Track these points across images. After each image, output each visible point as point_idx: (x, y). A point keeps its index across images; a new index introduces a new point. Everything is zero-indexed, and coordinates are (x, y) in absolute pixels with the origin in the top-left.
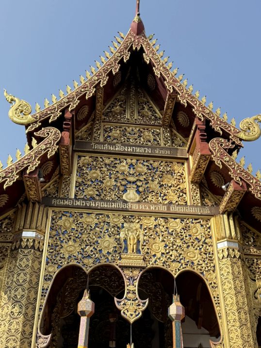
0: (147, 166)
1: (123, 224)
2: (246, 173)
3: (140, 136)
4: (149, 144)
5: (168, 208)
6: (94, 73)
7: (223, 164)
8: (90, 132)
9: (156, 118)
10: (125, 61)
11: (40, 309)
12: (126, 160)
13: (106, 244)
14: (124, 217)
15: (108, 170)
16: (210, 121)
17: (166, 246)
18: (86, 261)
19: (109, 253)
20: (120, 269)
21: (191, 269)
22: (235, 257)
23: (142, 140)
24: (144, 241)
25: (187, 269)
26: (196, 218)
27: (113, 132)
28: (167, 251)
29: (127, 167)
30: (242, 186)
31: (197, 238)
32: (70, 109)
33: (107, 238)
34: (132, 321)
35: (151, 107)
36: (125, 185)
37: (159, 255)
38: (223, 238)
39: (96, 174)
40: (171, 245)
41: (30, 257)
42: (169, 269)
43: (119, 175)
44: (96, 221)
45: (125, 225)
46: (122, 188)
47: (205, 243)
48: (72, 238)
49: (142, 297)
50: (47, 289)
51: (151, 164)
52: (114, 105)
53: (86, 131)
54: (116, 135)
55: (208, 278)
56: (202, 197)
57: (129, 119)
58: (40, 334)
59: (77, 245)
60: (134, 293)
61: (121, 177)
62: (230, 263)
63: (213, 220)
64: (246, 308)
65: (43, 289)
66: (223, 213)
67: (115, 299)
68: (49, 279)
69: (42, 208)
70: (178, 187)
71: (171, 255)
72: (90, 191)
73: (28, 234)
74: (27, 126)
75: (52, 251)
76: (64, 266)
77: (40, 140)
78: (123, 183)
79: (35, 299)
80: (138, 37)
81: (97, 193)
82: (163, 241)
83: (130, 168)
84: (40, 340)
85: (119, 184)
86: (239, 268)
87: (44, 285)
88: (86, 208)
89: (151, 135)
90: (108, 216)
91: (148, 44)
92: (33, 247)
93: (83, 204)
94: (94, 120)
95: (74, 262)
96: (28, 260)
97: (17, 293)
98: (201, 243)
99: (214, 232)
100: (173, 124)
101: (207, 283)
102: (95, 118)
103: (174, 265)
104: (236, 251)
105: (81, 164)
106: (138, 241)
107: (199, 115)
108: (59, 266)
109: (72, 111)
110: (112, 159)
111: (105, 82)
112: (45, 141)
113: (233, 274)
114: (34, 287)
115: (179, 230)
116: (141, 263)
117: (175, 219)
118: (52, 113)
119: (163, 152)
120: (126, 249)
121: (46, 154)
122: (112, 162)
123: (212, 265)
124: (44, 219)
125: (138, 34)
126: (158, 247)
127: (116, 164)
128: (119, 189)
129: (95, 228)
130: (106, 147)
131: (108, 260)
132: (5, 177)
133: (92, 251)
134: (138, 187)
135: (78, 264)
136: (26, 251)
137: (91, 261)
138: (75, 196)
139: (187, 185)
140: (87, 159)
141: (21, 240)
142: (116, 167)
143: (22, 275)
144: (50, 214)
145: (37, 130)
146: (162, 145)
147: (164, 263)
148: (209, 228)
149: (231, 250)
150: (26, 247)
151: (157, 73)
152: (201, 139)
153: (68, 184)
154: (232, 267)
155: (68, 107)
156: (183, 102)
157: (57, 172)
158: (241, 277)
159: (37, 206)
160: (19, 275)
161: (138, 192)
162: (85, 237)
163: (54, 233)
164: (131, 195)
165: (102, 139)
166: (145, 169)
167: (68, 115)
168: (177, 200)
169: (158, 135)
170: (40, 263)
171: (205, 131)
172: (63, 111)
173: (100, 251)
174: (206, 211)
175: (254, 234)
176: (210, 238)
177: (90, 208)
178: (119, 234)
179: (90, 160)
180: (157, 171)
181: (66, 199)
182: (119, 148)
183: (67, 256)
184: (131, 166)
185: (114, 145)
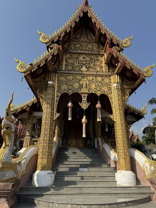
2: (125, 59)
4: (90, 49)
5: (97, 73)
6: (70, 22)
7: (117, 56)
8: (69, 45)
9: (93, 39)
10: (81, 16)
11: (56, 106)
12: (82, 56)
13: (76, 86)
14: (82, 77)
15: (76, 60)
16: (112, 40)
17: (96, 86)
18: (69, 91)
19: (77, 88)
20: (81, 94)
21: (104, 93)
22: (119, 89)
23: (88, 48)
24: (88, 84)
25: (103, 93)
26: (106, 76)
27: (77, 45)
29: (82, 58)
30: (123, 64)
31: (106, 83)
32: (61, 37)
33: (76, 83)
34: (85, 109)
35: (91, 35)
36: (82, 65)
37: (93, 89)
38: (115, 83)
39: (72, 61)
41: (51, 90)
42: (97, 94)
44: (72, 78)
45: (82, 79)
47: (109, 85)
48: (65, 84)
49: (88, 102)
50: (58, 100)
51: (91, 57)
52: (77, 35)
53: (67, 45)
55: (109, 96)
56: (109, 69)
57: (83, 40)
58: (56, 113)
59: (66, 86)
60: (85, 101)
61: (80, 62)
62: (117, 91)
63: (112, 76)
64: (122, 105)
66: (116, 74)
67: (79, 103)
68: (58, 97)
69: (54, 74)
70: (100, 65)
71: (97, 89)
72: (70, 68)
73: (50, 82)
74: (46, 43)
77: (51, 48)
78: (81, 64)
79: (54, 103)
80: (86, 7)
81: (72, 68)
82: (95, 84)
83: (83, 59)
84: (56, 115)
85: (80, 65)
86: (120, 93)
87: (56, 99)
88: (69, 73)
89: (91, 46)
90: (76, 76)
91: (90, 9)
92: (52, 87)
93: (67, 72)
94: (70, 41)
95: (66, 92)
96: (51, 91)
97: (48, 101)
98: (108, 85)
99: (112, 81)
100: (99, 42)
101: (109, 97)
102: (70, 40)
103: (98, 92)
104: (119, 87)
105: (66, 58)
106: (87, 85)
107: (109, 37)
108: (61, 93)
109: (62, 37)
110: (77, 56)
111: (74, 25)
112: (53, 49)
113: (118, 94)
114: (53, 99)
115: (100, 81)
116: (87, 92)
117: (99, 77)
118: (55, 38)
119: (95, 52)
120: (83, 87)
121: (54, 53)
123: (111, 92)
124: (55, 77)
125: (86, 6)
126: (93, 86)
128: (80, 67)
129: (72, 80)
130: (75, 51)
131: (77, 91)
132: (41, 62)
133: (71, 88)
134: (86, 66)
137: (71, 91)
138: (65, 69)
139: (103, 65)
140: (68, 56)
141: (48, 85)
142: (78, 58)
143: (49, 96)
144: (57, 76)
145: (50, 45)
146: (95, 50)
147: (95, 92)
148: (111, 79)
149: (118, 87)
150: (50, 87)
151: (93, 21)
152: (109, 47)
153: (62, 65)
154: (118, 92)
155: (61, 35)
156: (103, 32)
157: (58, 61)
158: (121, 95)
159: (52, 73)
160: (48, 96)
161: (86, 67)
162: (69, 83)
163: (58, 82)
164: (84, 69)
165: (73, 48)
166: (89, 59)
167: (61, 39)
168: (100, 70)
169: (93, 46)
170: (55, 92)
171: (111, 44)
172: (59, 37)
173: (74, 88)
174: (110, 74)
175: (126, 81)
176: (111, 83)
177: (70, 73)
178: (80, 82)
180: (93, 60)
181: (62, 70)
182: (79, 51)
183: (63, 90)
184: (84, 58)
185: (77, 50)
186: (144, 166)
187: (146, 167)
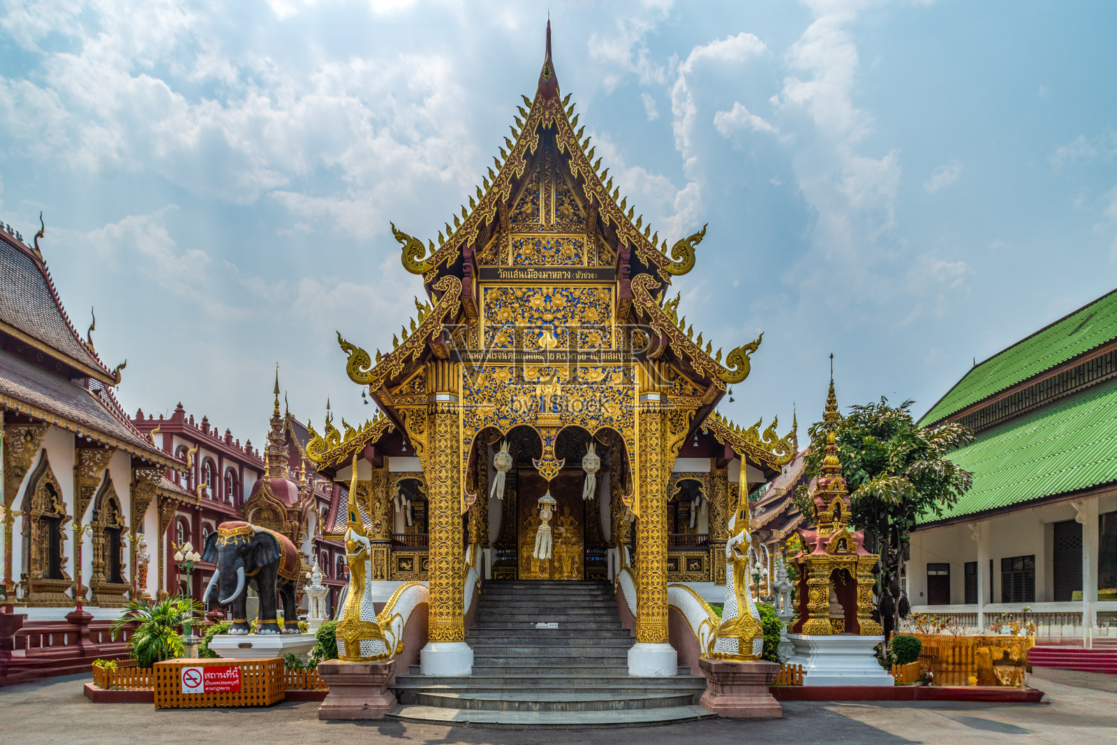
0: (567, 296)
3: (558, 251)
4: (570, 262)
9: (579, 218)
11: (464, 472)
12: (541, 289)
14: (540, 370)
15: (521, 306)
18: (503, 422)
19: (524, 412)
20: (537, 430)
21: (609, 426)
22: (654, 412)
23: (561, 258)
25: (605, 426)
27: (525, 247)
29: (542, 300)
31: (618, 391)
33: (523, 395)
34: (549, 479)
35: (573, 200)
37: (576, 412)
38: (645, 391)
39: (506, 313)
40: (590, 400)
41: (448, 422)
42: (586, 428)
43: (533, 312)
44: (509, 376)
45: (542, 379)
47: (626, 396)
48: (487, 397)
49: (559, 458)
50: (468, 453)
51: (571, 293)
53: (491, 250)
54: (528, 252)
55: (626, 434)
57: (543, 226)
58: (467, 493)
59: (492, 405)
60: (551, 454)
61: (536, 315)
62: (648, 419)
64: (659, 465)
65: (464, 453)
67: (533, 460)
68: (468, 443)
69: (451, 366)
71: (590, 412)
73: (442, 397)
75: (467, 413)
76: (481, 429)
78: (539, 323)
79: (458, 463)
82: (582, 396)
83: (545, 301)
84: (468, 499)
86: (657, 424)
87: (465, 449)
89: (573, 249)
94: (499, 232)
95: (491, 425)
96: (446, 425)
97: (441, 458)
98: (622, 396)
99: (637, 382)
100: (598, 231)
101: (625, 440)
103: (592, 422)
104: (657, 405)
105: (488, 301)
108: (477, 429)
110: (524, 290)
114: (455, 451)
116: (558, 422)
119: (585, 276)
122: (525, 293)
123: (631, 420)
124: (456, 378)
127: (529, 296)
130: (516, 275)
131: (524, 420)
133: (507, 411)
135: (494, 426)
136: (443, 416)
137: (508, 422)
139: (613, 321)
140: (495, 292)
141: (436, 405)
142: (529, 301)
143: (443, 441)
144: (461, 371)
146: (585, 264)
147: (582, 421)
150: (443, 412)
153: (476, 332)
159: (447, 365)
160: (440, 441)
162: (499, 395)
163: (468, 392)
165: (511, 262)
166: (564, 302)
169: (580, 247)
170: (458, 427)
173: (516, 410)
176: (633, 389)
178: (535, 390)
179: (499, 293)
180: (578, 303)
182: (532, 275)
183: (483, 418)
184: (548, 298)
185: (524, 271)
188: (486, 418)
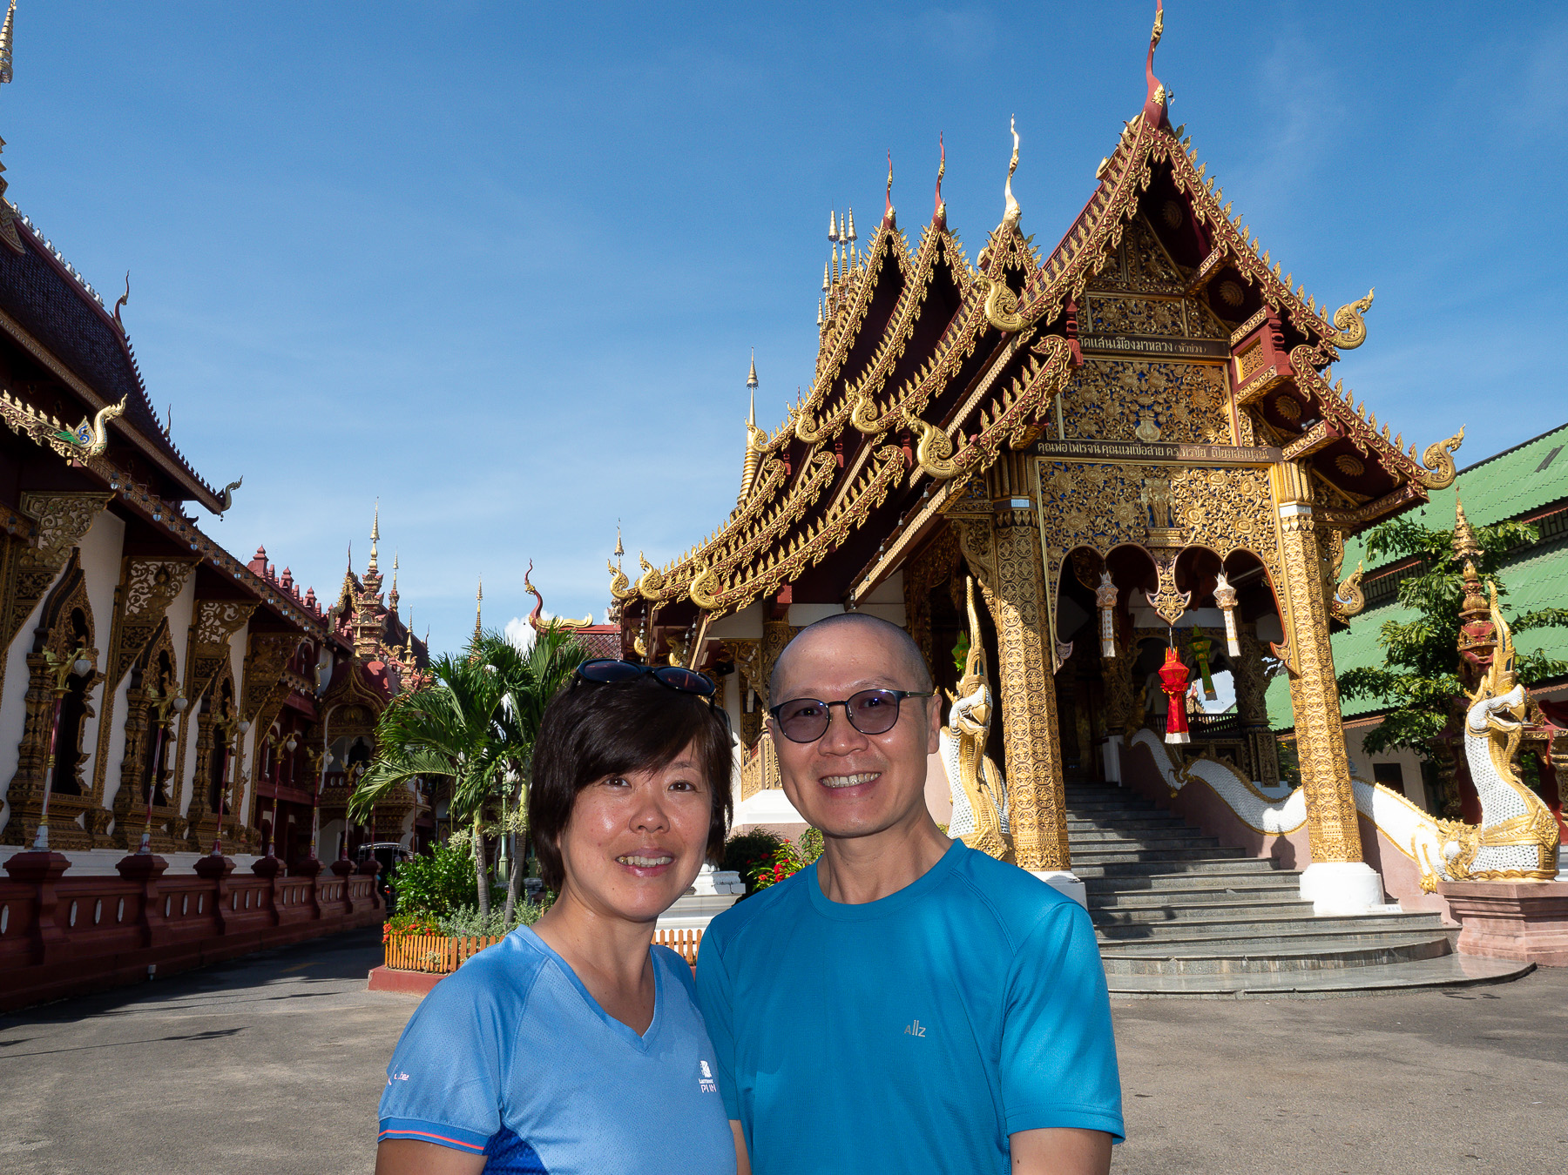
0: (1167, 374)
1: (1143, 480)
2: (1346, 409)
3: (1150, 317)
4: (1165, 331)
5: (1209, 453)
7: (1312, 393)
9: (1172, 277)
10: (1144, 188)
11: (1053, 610)
12: (1132, 363)
13: (1124, 513)
14: (1145, 469)
15: (1108, 384)
16: (1289, 313)
17: (1208, 513)
18: (1099, 540)
19: (1129, 527)
20: (1148, 552)
21: (1245, 548)
22: (1308, 529)
23: (1153, 323)
25: (1240, 547)
26: (1248, 467)
27: (1106, 309)
28: (1210, 522)
29: (1135, 378)
31: (1250, 500)
32: (1074, 297)
33: (1124, 503)
34: (1172, 622)
35: (1162, 256)
36: (1137, 413)
37: (1199, 528)
38: (1290, 500)
40: (1215, 511)
41: (1028, 537)
42: (1214, 549)
43: (1125, 394)
44: (1104, 477)
45: (1147, 482)
46: (1133, 418)
47: (1262, 507)
48: (1075, 505)
49: (1183, 590)
50: (1055, 583)
51: (1172, 371)
54: (1111, 316)
55: (1267, 560)
56: (1256, 432)
57: (1128, 284)
58: (1059, 642)
59: (1083, 515)
60: (1171, 584)
61: (1129, 398)
62: (1300, 538)
63: (1273, 470)
64: (1322, 601)
65: (1051, 583)
66: (1292, 462)
67: (1147, 593)
68: (1055, 568)
70: (1217, 412)
71: (1216, 528)
72: (1086, 426)
73: (1019, 503)
75: (1049, 526)
76: (1071, 549)
77: (1042, 359)
78: (1133, 408)
79: (1046, 599)
80: (1159, 133)
81: (1096, 428)
82: (1203, 505)
83: (1139, 380)
84: (1061, 650)
85: (1127, 411)
86: (1312, 546)
87: (1053, 577)
88: (1088, 455)
89: (1166, 312)
90: (1121, 469)
91: (1179, 149)
93: (1083, 449)
95: (1083, 543)
96: (1026, 543)
98: (1256, 507)
99: (1275, 490)
101: (1267, 567)
103: (1220, 542)
104: (1310, 520)
106: (1169, 508)
107: (1270, 298)
108: (1065, 550)
109: (1077, 301)
110: (1111, 364)
112: (1051, 362)
113: (1305, 554)
114: (1040, 580)
115: (1224, 488)
116: (1177, 542)
117: (1218, 469)
118: (1050, 307)
119: (1191, 349)
120: (1152, 519)
122: (1111, 368)
123: (1273, 540)
124: (1032, 476)
125: (1159, 127)
126: (1197, 516)
127: (1117, 372)
128: (1128, 420)
129: (1104, 488)
130: (1101, 344)
131: (1130, 538)
132: (1010, 429)
133: (1105, 525)
134: (1157, 414)
135: (1089, 545)
136: (1023, 529)
137: (1107, 540)
138: (1067, 434)
139: (1230, 409)
141: (1013, 514)
142: (1119, 379)
143: (1024, 565)
144: (1038, 469)
145: (1033, 341)
146: (1188, 335)
147: (1207, 540)
148: (1268, 483)
149: (1302, 519)
150: (1023, 523)
151: (1199, 213)
152: (1275, 345)
154: (1304, 543)
155: (1071, 292)
156: (1245, 272)
158: (1315, 557)
159: (1023, 457)
160: (1020, 565)
161: (1158, 424)
162: (1092, 503)
163: (1048, 497)
164: (1148, 430)
165: (1091, 329)
166: (1163, 383)
167: (1073, 309)
168: (1216, 434)
169: (1178, 313)
170: (1041, 546)
171: (1282, 330)
172: (1065, 302)
173: (1117, 524)
174: (1263, 455)
175: (1328, 487)
176: (1269, 498)
177: (1094, 455)
178: (1140, 497)
180: (1182, 384)
182: (1122, 344)
183: (1072, 533)
184: (1142, 375)
185: (1110, 337)
186: (1413, 845)
187: (1424, 847)
188: (1077, 535)
